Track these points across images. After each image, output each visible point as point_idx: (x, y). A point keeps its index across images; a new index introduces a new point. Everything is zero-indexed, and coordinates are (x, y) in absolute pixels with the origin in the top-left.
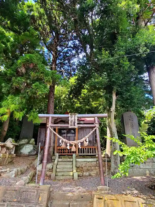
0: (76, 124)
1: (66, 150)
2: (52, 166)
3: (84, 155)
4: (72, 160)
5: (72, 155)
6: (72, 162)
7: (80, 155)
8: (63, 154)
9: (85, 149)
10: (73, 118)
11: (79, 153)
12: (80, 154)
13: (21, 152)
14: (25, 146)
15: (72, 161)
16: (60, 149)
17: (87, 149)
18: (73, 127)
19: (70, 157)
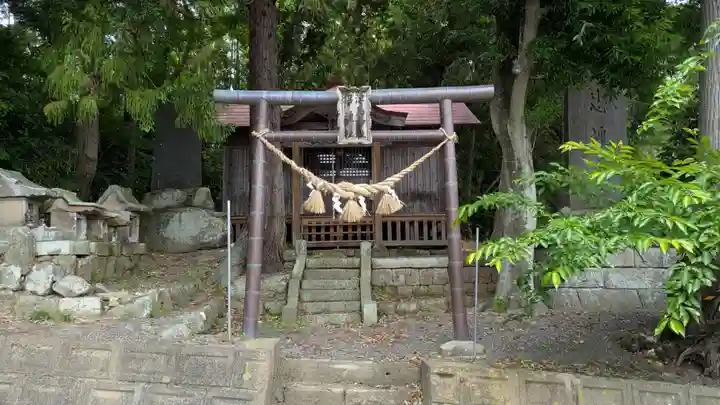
0: (365, 128)
1: (335, 230)
2: (284, 283)
3: (403, 247)
4: (357, 260)
5: (359, 247)
6: (359, 268)
7: (388, 247)
8: (323, 242)
9: (407, 226)
10: (354, 108)
11: (385, 238)
12: (390, 242)
13: (165, 235)
14: (178, 215)
15: (357, 265)
16: (314, 224)
17: (416, 225)
18: (355, 140)
19: (352, 252)
